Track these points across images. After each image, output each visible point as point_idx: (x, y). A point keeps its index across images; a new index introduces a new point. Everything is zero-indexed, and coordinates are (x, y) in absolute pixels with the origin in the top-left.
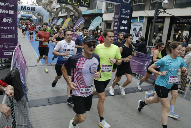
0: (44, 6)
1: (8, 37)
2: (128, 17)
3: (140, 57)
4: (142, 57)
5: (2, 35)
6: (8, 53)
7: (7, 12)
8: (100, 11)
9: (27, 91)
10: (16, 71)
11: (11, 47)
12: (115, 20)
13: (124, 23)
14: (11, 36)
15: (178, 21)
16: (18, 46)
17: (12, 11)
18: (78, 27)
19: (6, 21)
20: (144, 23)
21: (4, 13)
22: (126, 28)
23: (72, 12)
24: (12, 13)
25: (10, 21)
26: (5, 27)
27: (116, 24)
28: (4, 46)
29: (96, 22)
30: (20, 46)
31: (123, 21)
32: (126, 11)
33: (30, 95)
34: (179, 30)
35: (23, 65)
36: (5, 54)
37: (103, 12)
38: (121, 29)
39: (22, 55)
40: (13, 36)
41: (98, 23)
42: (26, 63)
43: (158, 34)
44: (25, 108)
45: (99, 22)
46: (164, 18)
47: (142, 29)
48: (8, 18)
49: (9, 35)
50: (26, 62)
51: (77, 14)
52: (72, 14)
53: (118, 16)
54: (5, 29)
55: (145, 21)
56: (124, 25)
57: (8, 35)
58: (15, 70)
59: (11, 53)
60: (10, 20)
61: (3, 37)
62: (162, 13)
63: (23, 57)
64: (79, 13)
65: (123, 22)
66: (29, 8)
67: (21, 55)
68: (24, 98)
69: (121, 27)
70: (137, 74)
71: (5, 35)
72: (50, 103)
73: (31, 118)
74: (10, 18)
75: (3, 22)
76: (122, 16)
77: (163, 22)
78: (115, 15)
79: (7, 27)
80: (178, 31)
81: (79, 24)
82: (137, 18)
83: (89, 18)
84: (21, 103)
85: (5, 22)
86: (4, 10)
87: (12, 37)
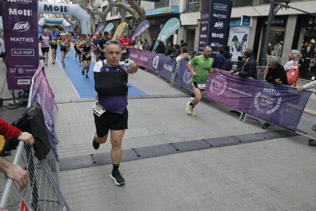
0: (81, 4)
1: (23, 54)
2: (224, 17)
3: (247, 84)
4: (249, 85)
5: (13, 53)
6: (24, 82)
7: (20, 12)
8: (176, 9)
9: (57, 144)
10: (36, 108)
11: (28, 70)
12: (202, 23)
13: (218, 27)
14: (29, 52)
15: (311, 22)
16: (40, 68)
17: (29, 11)
18: (138, 36)
19: (19, 29)
20: (250, 28)
21: (16, 14)
22: (221, 36)
23: (129, 12)
24: (29, 15)
25: (26, 28)
26: (17, 38)
27: (204, 29)
28: (17, 70)
29: (170, 28)
30: (43, 69)
31: (216, 23)
32: (221, 6)
33: (62, 151)
34: (312, 39)
35: (50, 101)
36: (19, 83)
37: (181, 10)
38: (214, 38)
39: (48, 84)
40: (31, 52)
41: (172, 29)
42: (55, 98)
43: (276, 46)
44: (53, 171)
45: (174, 27)
46: (285, 18)
47: (248, 38)
48: (23, 23)
49: (25, 50)
50: (53, 96)
51: (137, 16)
52: (129, 15)
53: (207, 16)
54: (18, 41)
55: (253, 24)
56: (218, 31)
57: (23, 51)
58: (34, 107)
59: (29, 80)
60: (26, 26)
61: (15, 54)
62: (284, 8)
63: (48, 88)
64: (140, 14)
65: (217, 25)
66: (56, 8)
67: (46, 84)
68: (50, 155)
69: (213, 34)
70: (242, 113)
71: (19, 51)
72: (95, 162)
73: (64, 190)
74: (25, 23)
75: (14, 29)
76: (214, 15)
77: (284, 25)
78: (202, 14)
79: (21, 38)
80: (310, 41)
81: (140, 31)
82: (239, 19)
83: (158, 22)
84: (47, 163)
85: (17, 29)
86: (15, 10)
87: (29, 55)
